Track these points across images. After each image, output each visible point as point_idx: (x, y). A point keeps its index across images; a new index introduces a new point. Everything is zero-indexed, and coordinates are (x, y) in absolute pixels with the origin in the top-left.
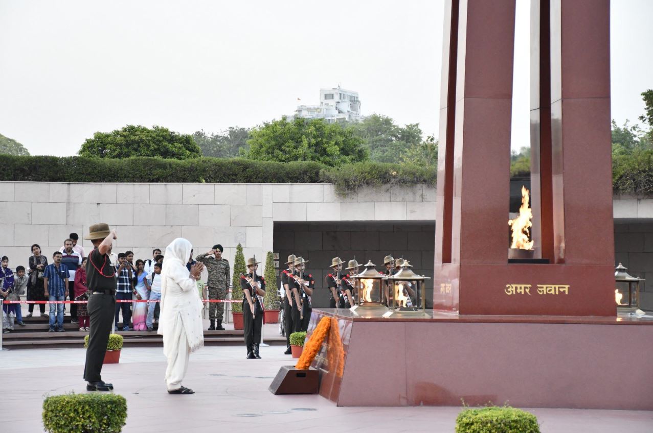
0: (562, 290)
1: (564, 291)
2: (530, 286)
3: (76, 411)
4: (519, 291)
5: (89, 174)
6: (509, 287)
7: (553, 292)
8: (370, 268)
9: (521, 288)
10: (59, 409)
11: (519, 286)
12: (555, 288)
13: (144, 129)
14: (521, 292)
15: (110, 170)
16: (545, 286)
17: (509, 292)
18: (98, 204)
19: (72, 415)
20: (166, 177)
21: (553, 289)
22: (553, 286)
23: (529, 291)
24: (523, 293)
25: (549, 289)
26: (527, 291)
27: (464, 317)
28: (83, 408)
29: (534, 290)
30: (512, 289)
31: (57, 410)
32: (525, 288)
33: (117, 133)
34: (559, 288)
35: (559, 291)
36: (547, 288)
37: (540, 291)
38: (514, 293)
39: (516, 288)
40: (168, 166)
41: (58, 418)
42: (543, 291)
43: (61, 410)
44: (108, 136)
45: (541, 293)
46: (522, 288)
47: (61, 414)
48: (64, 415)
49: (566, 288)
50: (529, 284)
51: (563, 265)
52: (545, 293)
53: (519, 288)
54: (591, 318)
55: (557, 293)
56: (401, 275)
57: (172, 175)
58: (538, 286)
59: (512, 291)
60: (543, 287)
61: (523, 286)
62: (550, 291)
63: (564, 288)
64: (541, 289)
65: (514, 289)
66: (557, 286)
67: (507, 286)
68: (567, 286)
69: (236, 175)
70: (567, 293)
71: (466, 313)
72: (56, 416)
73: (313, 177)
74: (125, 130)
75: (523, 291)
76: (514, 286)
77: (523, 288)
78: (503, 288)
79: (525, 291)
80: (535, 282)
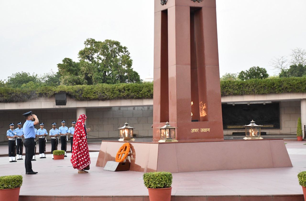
0: (208, 130)
3: (161, 178)
4: (195, 131)
6: (192, 130)
7: (205, 131)
9: (196, 130)
10: (155, 178)
11: (195, 129)
16: (203, 129)
17: (192, 131)
19: (161, 180)
21: (205, 130)
22: (205, 129)
24: (196, 132)
25: (204, 130)
26: (198, 131)
28: (164, 177)
29: (199, 130)
31: (154, 178)
32: (197, 130)
34: (207, 129)
35: (207, 131)
36: (203, 130)
37: (201, 131)
38: (194, 132)
39: (194, 130)
41: (155, 181)
43: (156, 178)
45: (202, 132)
47: (156, 179)
48: (158, 180)
49: (209, 130)
50: (198, 129)
51: (208, 122)
54: (217, 139)
55: (206, 131)
58: (201, 129)
60: (202, 130)
61: (196, 129)
62: (204, 131)
65: (194, 131)
66: (206, 129)
67: (192, 129)
68: (209, 129)
71: (180, 140)
72: (154, 180)
75: (196, 131)
76: (194, 129)
78: (190, 130)
79: (197, 131)
80: (200, 128)
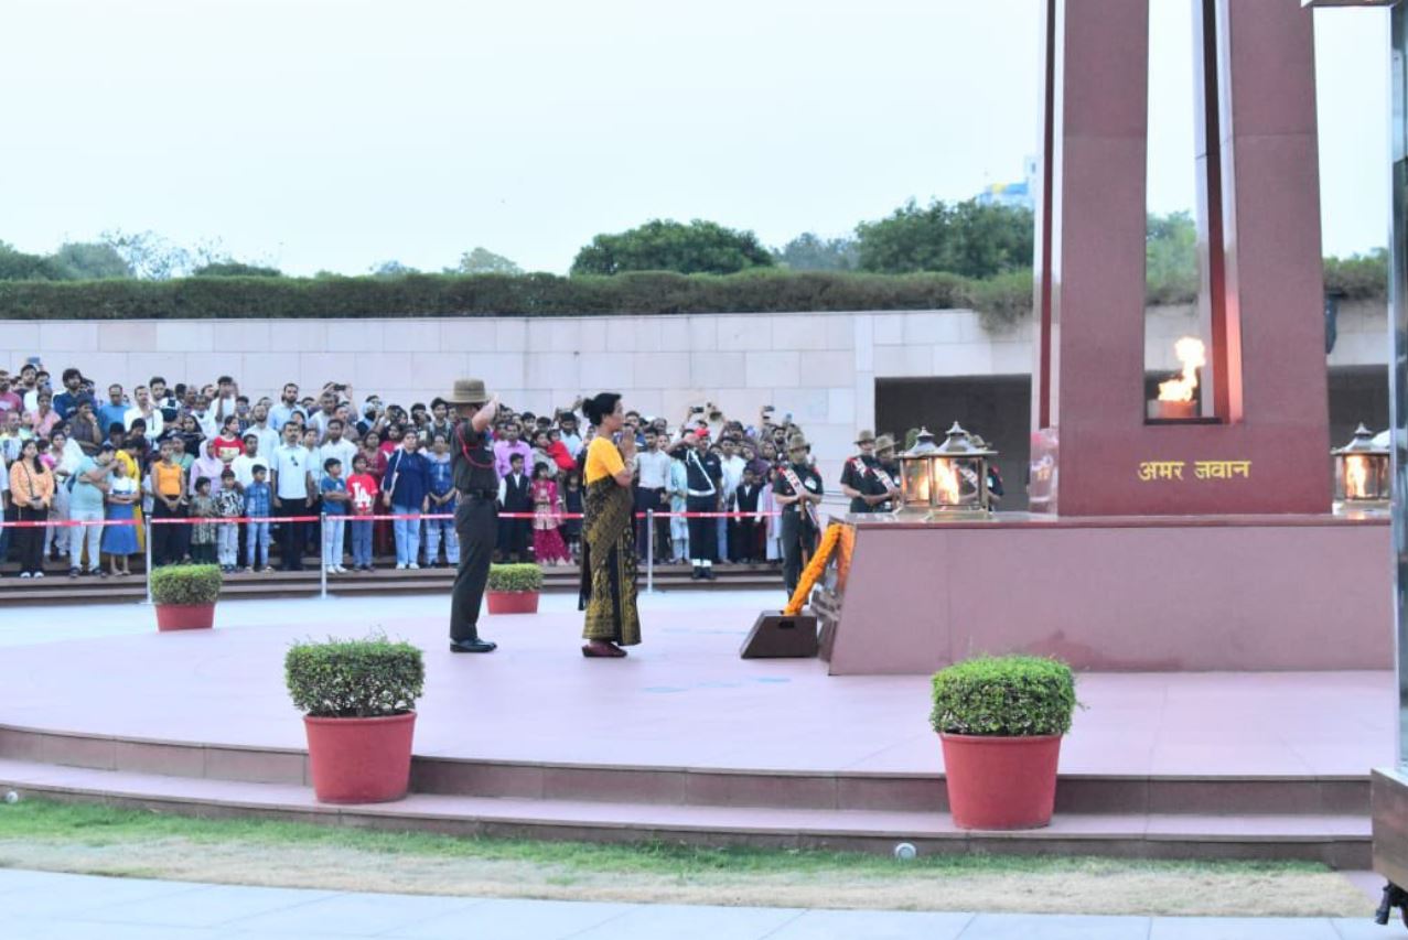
0: (1237, 470)
1: (1242, 472)
2: (1181, 464)
4: (1162, 473)
5: (561, 303)
6: (1145, 467)
7: (1222, 474)
8: (924, 440)
9: (1166, 468)
11: (1162, 465)
12: (1226, 467)
13: (678, 226)
14: (1166, 476)
15: (595, 294)
16: (1207, 464)
17: (1145, 475)
18: (576, 353)
20: (690, 305)
21: (1222, 469)
22: (1222, 464)
23: (1182, 474)
24: (1170, 476)
25: (1214, 469)
26: (1178, 472)
27: (1067, 519)
29: (1189, 471)
30: (1152, 470)
32: (1174, 468)
33: (631, 234)
34: (1233, 466)
35: (1233, 472)
36: (1211, 467)
37: (1200, 473)
38: (1155, 477)
39: (1158, 468)
40: (692, 285)
42: (1205, 472)
44: (615, 239)
45: (1202, 477)
46: (1168, 469)
49: (1244, 467)
50: (1180, 461)
51: (1240, 427)
52: (1208, 476)
53: (1162, 468)
55: (1230, 475)
56: (948, 450)
57: (699, 302)
58: (1198, 463)
59: (1151, 474)
60: (1204, 467)
61: (1170, 464)
62: (1217, 471)
63: (1242, 466)
64: (1202, 470)
65: (1154, 471)
66: (1229, 464)
67: (1143, 465)
68: (1246, 464)
69: (809, 298)
70: (1246, 474)
71: (1070, 514)
73: (939, 300)
74: (645, 228)
75: (1169, 473)
76: (1154, 464)
77: (1170, 469)
78: (1134, 468)
79: (1173, 473)
80: (1190, 457)
